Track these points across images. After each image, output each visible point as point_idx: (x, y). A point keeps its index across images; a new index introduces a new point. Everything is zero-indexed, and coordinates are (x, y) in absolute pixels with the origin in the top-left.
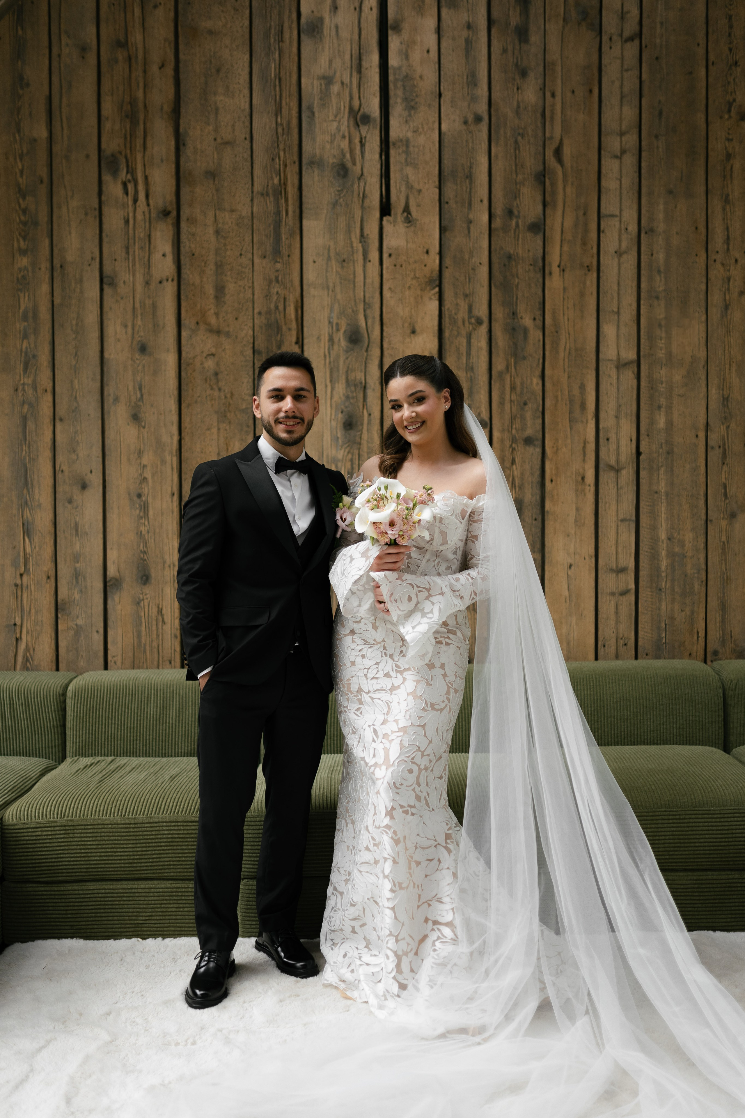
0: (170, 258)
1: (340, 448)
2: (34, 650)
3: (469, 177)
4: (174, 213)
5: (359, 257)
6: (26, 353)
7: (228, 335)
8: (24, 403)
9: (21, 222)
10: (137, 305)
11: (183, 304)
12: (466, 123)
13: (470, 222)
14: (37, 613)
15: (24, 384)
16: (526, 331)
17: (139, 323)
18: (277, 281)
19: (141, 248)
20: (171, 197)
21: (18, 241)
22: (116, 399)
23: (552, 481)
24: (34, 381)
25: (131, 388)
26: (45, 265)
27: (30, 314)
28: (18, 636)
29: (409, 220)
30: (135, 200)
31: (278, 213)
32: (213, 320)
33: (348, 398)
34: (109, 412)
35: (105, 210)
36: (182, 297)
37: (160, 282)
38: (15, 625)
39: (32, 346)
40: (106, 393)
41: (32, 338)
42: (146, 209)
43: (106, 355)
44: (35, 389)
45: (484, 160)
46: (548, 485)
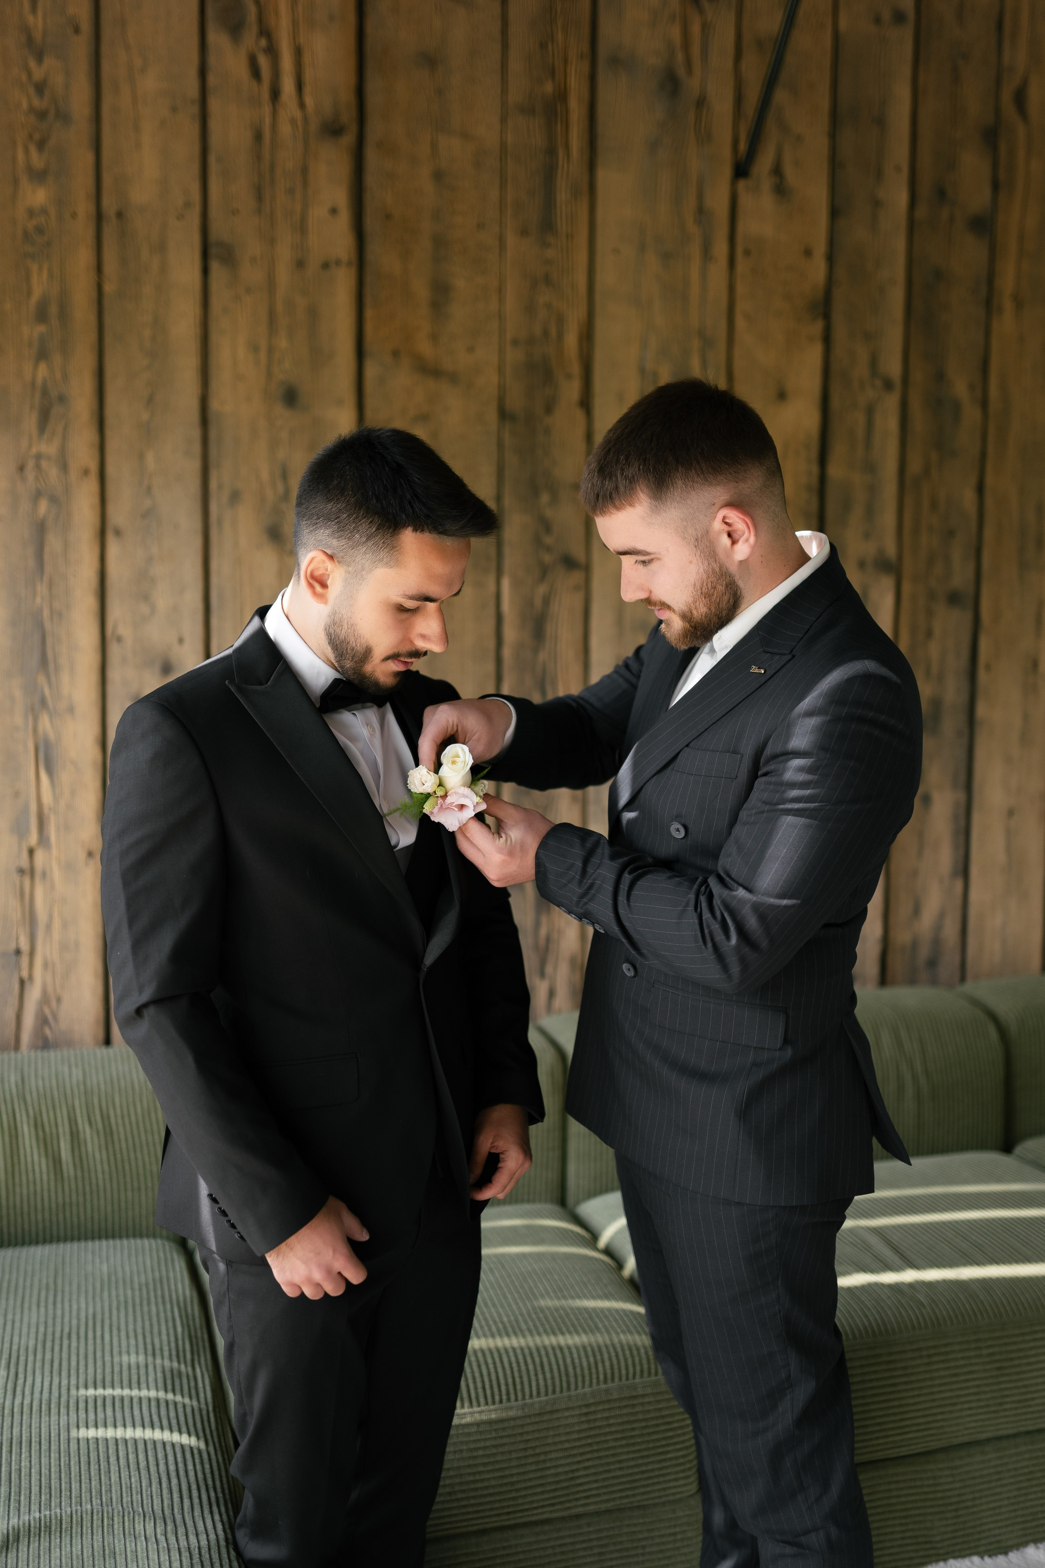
0: (344, 218)
2: (59, 1000)
3: (880, 122)
4: (353, 128)
5: (695, 250)
6: (45, 392)
7: (453, 378)
8: (37, 495)
9: (32, 110)
10: (280, 307)
11: (369, 313)
12: (878, 21)
13: (877, 204)
14: (65, 925)
15: (39, 457)
16: (957, 407)
17: (283, 343)
18: (547, 280)
19: (291, 191)
20: (347, 96)
21: (26, 150)
22: (235, 497)
23: (988, 668)
24: (63, 451)
25: (265, 475)
26: (84, 208)
27: (53, 310)
28: (25, 974)
29: (781, 190)
30: (275, 94)
31: (551, 151)
32: (425, 348)
34: (220, 522)
35: (214, 105)
36: (368, 301)
37: (326, 266)
38: (18, 952)
39: (58, 375)
40: (213, 485)
41: (57, 359)
42: (298, 114)
43: (215, 405)
44: (64, 467)
45: (902, 93)
46: (982, 676)
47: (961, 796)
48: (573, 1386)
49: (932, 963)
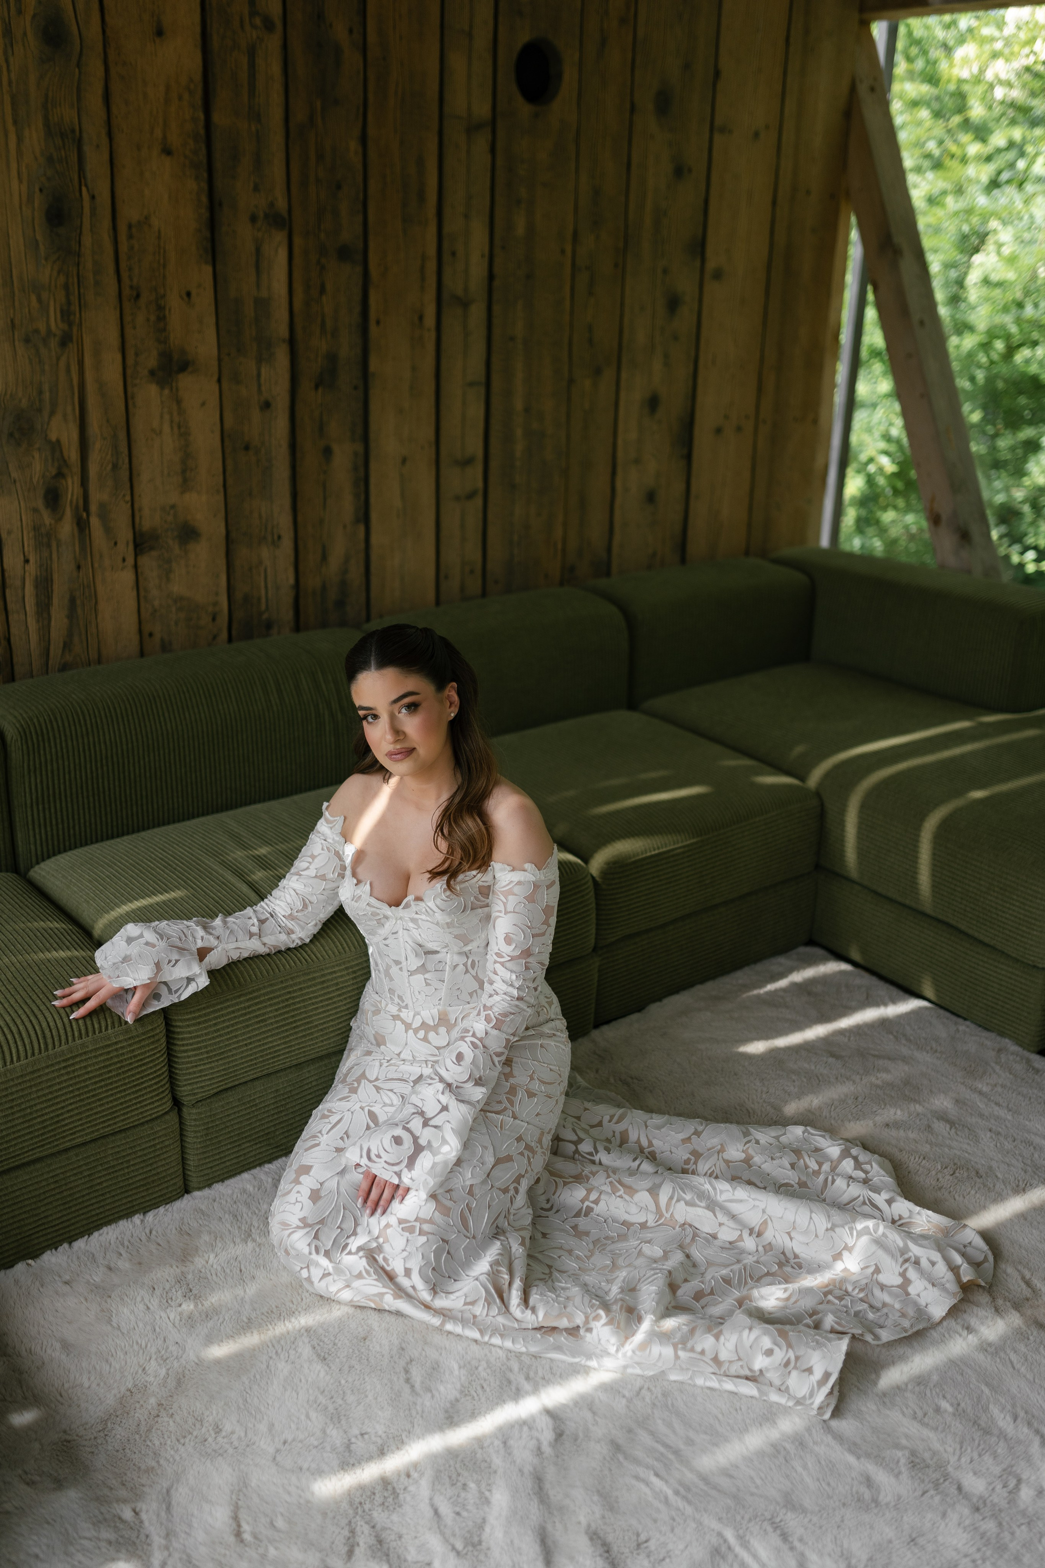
1: (43, 261)
16: (338, 51)
23: (378, 323)
33: (50, 160)
46: (373, 329)
47: (360, 448)
48: (50, 1047)
49: (340, 604)
